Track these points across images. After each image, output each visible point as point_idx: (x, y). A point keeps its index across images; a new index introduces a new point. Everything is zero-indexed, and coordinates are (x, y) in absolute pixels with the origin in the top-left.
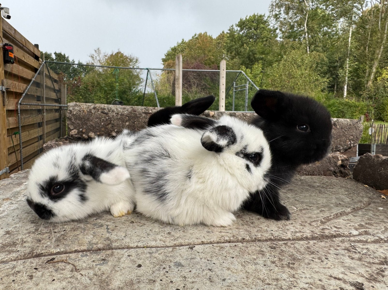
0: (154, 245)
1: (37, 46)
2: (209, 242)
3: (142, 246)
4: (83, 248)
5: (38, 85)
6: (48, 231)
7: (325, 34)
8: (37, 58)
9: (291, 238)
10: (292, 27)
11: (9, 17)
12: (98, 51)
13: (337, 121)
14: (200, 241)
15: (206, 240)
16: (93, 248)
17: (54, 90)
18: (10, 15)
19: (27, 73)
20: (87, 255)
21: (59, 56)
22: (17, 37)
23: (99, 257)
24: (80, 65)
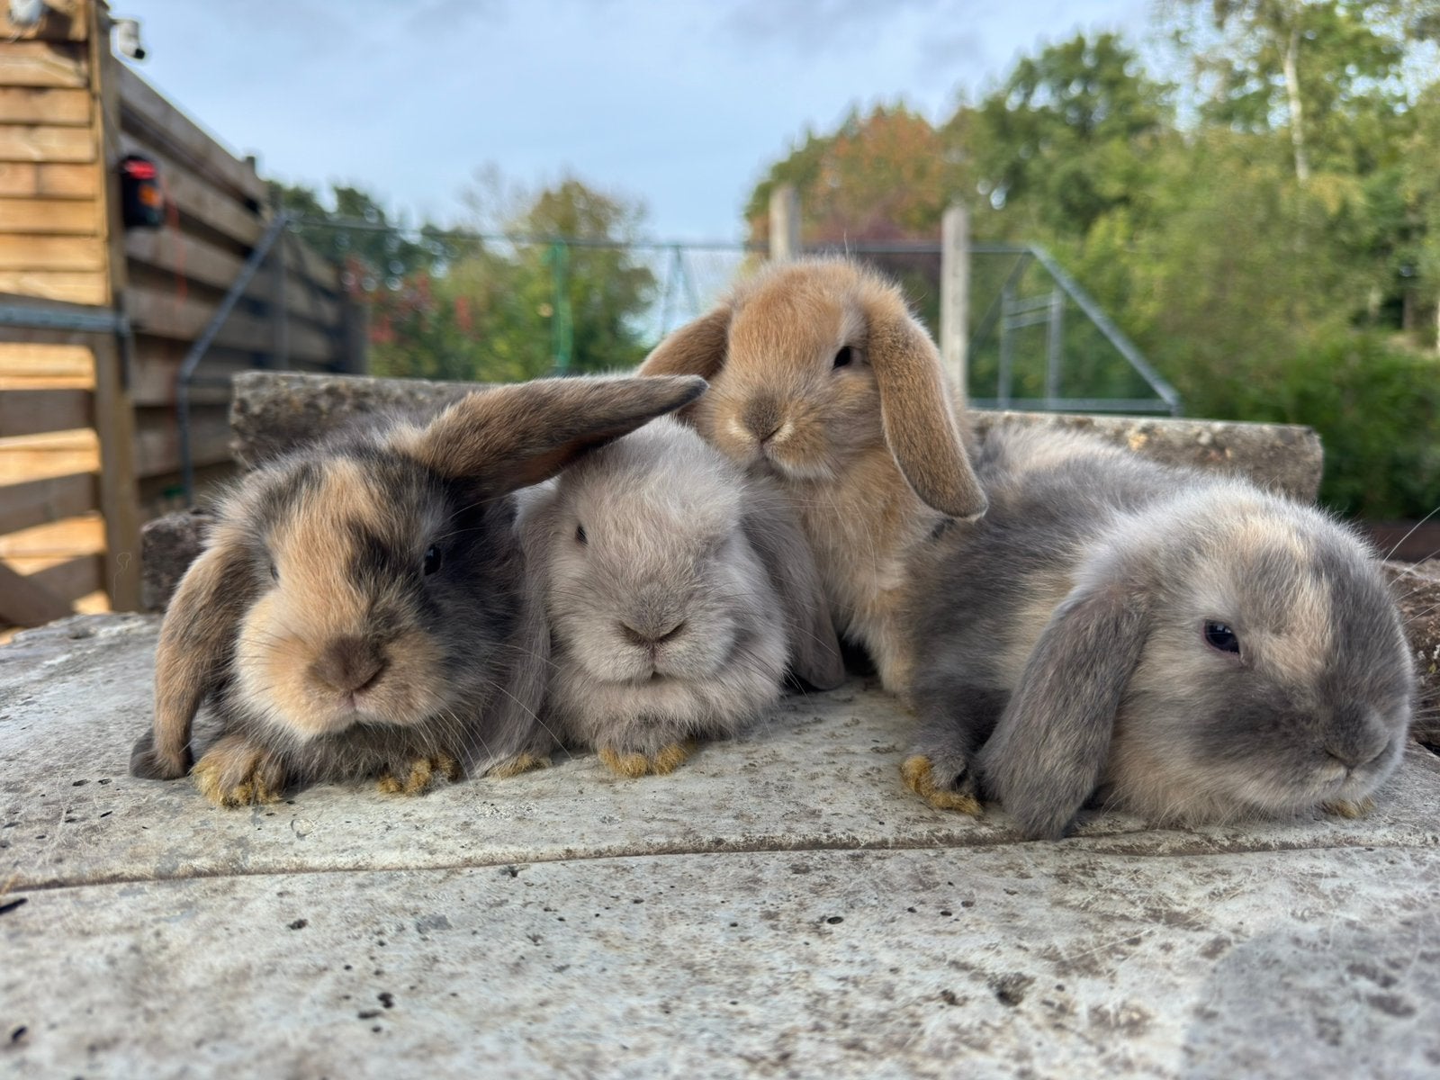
0: (395, 861)
1: (251, 161)
2: (592, 852)
3: (350, 866)
4: (138, 869)
5: (255, 307)
6: (49, 817)
7: (1363, 103)
8: (251, 205)
9: (891, 839)
10: (1238, 79)
11: (139, 54)
12: (490, 175)
13: (1226, 431)
14: (559, 849)
15: (582, 847)
16: (175, 868)
17: (318, 326)
18: (144, 48)
19: (212, 264)
20: (141, 892)
21: (351, 198)
22: (176, 130)
23: (179, 896)
24: (430, 232)
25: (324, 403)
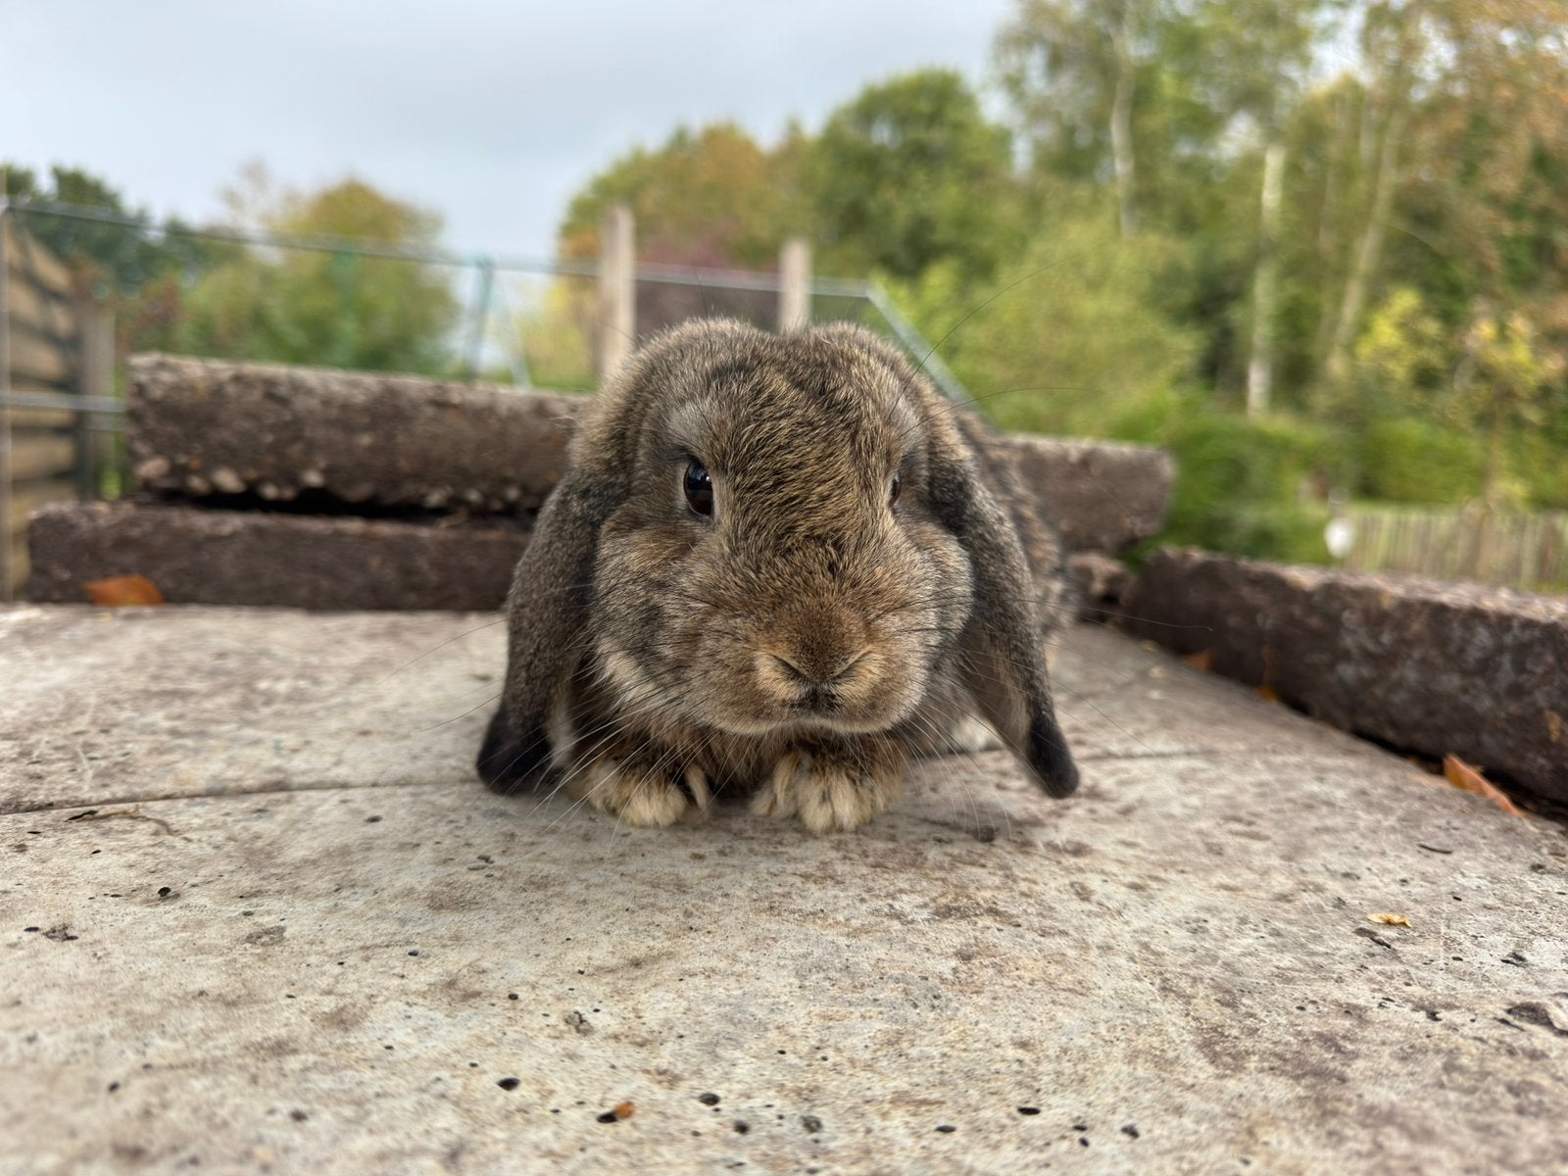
4: (190, 789)
6: (68, 757)
12: (255, 172)
16: (224, 787)
17: (50, 337)
20: (205, 803)
21: (73, 184)
23: (246, 805)
25: (231, 390)
